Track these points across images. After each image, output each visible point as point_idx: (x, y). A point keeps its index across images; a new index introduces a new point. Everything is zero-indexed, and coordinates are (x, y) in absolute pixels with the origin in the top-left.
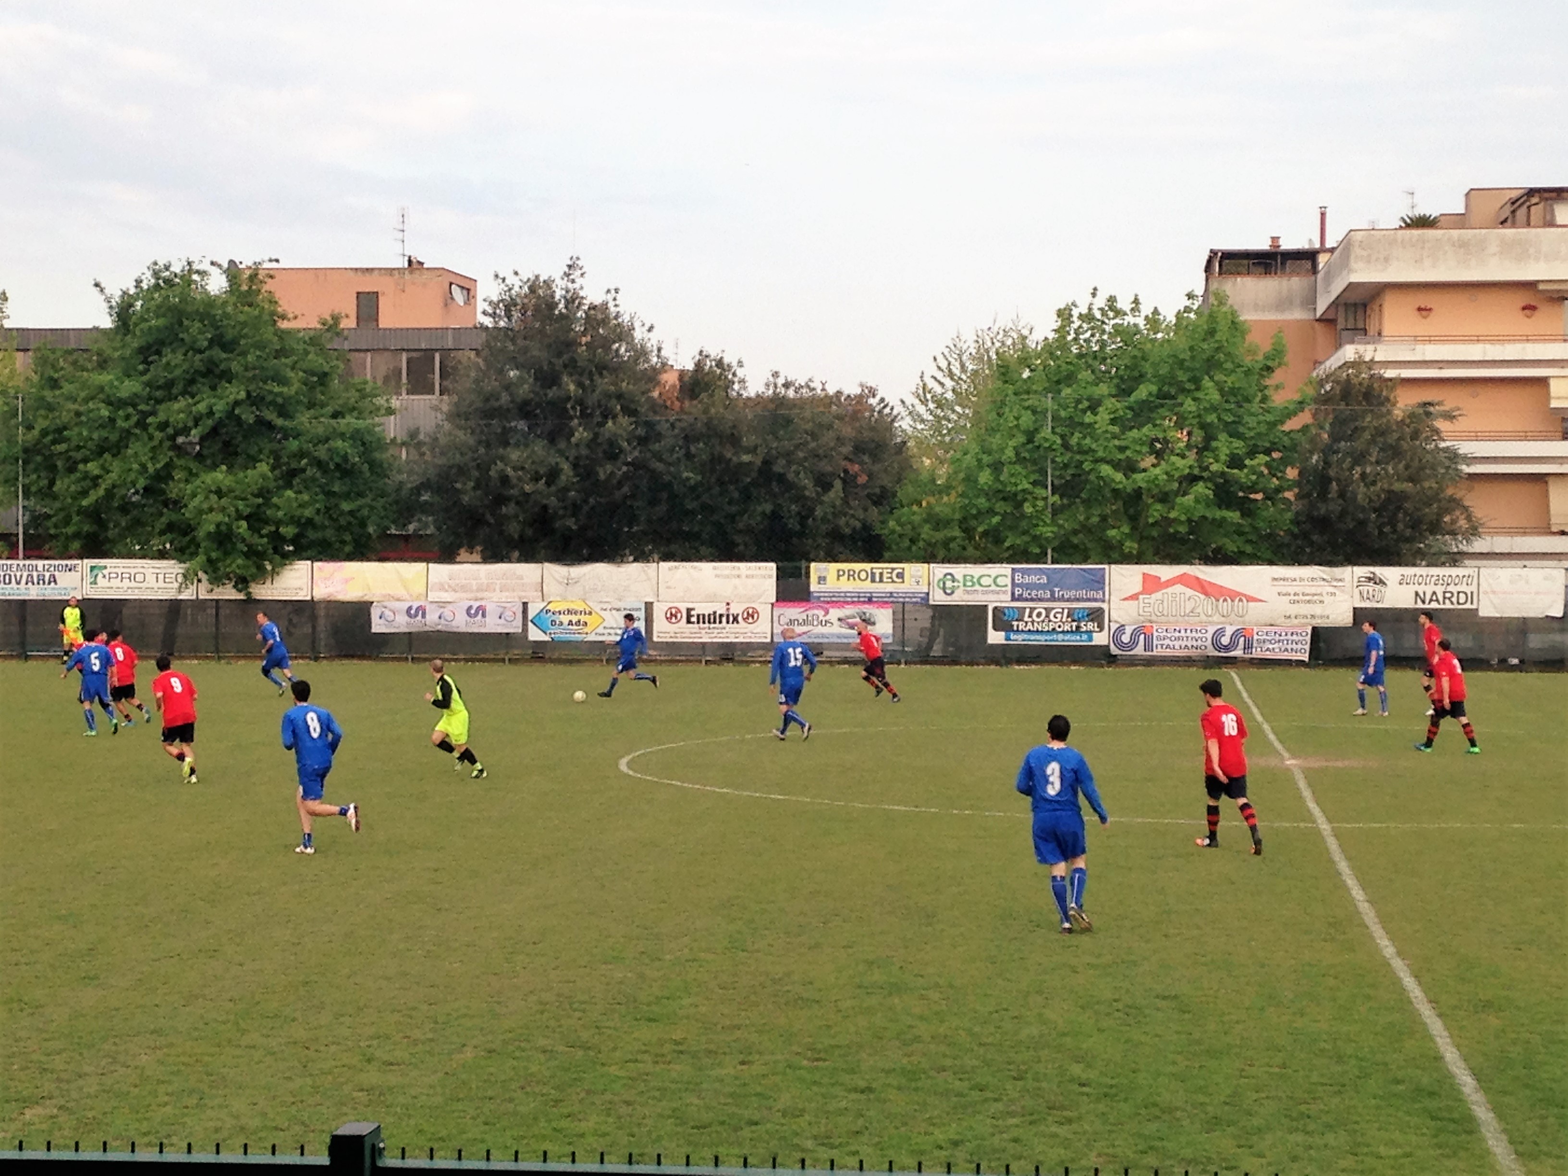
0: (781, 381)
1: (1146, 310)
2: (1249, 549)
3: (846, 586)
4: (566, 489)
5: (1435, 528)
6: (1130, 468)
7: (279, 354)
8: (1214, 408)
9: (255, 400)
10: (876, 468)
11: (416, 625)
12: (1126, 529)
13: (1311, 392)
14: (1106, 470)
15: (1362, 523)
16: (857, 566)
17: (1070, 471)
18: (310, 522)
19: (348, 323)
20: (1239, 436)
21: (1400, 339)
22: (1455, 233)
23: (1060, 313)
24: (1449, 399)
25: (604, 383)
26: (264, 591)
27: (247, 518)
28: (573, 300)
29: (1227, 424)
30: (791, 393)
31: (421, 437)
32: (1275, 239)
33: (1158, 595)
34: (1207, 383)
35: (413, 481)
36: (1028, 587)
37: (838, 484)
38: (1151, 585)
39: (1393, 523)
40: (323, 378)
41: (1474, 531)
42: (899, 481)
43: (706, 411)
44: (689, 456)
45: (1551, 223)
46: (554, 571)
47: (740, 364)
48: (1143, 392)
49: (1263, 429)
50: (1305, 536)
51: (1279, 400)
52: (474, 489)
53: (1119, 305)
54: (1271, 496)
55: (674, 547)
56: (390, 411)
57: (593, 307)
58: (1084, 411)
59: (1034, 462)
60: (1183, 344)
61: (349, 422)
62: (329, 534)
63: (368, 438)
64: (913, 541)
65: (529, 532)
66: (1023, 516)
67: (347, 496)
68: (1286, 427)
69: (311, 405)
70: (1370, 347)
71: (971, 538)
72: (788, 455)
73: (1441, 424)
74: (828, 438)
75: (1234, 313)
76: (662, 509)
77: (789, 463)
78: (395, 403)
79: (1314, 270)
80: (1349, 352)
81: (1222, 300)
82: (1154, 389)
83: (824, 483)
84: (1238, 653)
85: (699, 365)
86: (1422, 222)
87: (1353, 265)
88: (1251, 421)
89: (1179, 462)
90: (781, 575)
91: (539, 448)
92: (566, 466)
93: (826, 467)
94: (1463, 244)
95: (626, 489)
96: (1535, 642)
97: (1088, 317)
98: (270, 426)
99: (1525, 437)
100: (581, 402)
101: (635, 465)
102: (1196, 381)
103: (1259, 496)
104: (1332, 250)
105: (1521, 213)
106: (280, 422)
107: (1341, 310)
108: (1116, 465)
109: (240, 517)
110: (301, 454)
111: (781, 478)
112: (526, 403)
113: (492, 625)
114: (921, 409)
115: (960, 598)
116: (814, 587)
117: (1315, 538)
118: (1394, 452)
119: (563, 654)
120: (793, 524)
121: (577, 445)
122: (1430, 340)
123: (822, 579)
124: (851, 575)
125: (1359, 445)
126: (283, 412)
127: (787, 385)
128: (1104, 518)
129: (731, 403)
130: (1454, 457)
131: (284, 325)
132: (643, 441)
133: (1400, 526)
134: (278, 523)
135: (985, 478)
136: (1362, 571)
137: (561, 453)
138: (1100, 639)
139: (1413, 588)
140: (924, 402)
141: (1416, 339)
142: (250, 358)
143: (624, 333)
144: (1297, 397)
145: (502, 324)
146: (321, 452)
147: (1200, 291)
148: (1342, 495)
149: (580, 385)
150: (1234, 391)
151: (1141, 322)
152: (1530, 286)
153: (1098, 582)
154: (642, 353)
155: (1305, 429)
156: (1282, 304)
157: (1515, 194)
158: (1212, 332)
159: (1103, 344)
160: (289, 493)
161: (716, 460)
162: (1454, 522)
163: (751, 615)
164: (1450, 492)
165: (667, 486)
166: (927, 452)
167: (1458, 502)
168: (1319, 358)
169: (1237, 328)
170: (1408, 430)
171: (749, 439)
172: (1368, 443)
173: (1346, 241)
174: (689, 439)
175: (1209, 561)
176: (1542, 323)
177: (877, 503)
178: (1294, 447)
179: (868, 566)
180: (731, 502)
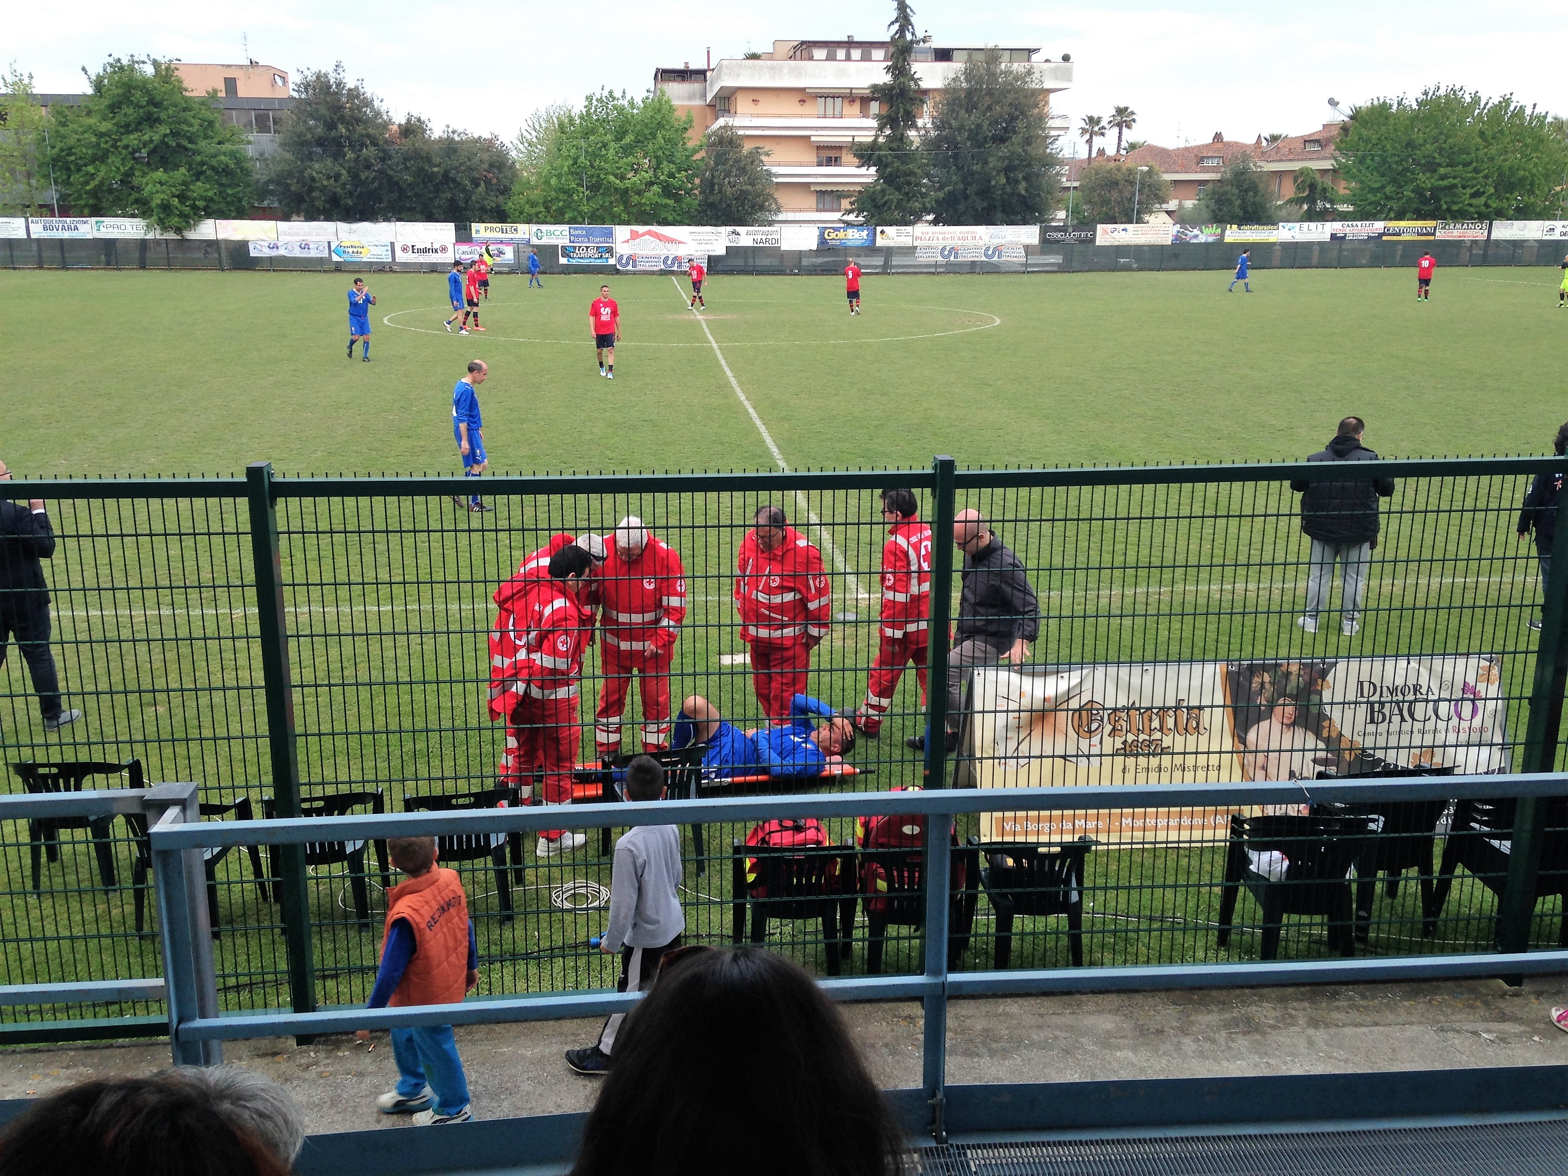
0: (450, 130)
1: (628, 98)
2: (678, 218)
3: (489, 235)
4: (345, 184)
5: (762, 208)
6: (622, 178)
7: (185, 110)
8: (661, 148)
9: (174, 134)
10: (501, 176)
11: (274, 253)
12: (622, 208)
13: (704, 140)
14: (611, 178)
15: (729, 205)
16: (494, 225)
17: (595, 179)
18: (211, 200)
19: (222, 94)
20: (673, 162)
21: (744, 115)
22: (769, 62)
23: (587, 98)
24: (767, 146)
25: (360, 129)
26: (191, 235)
27: (178, 197)
28: (339, 84)
29: (667, 156)
30: (456, 137)
31: (266, 155)
32: (686, 63)
33: (638, 241)
34: (658, 135)
35: (264, 178)
36: (578, 236)
37: (482, 183)
38: (635, 236)
39: (743, 204)
40: (211, 123)
41: (779, 210)
42: (512, 183)
43: (413, 145)
44: (407, 168)
45: (811, 58)
46: (342, 226)
47: (429, 120)
48: (628, 139)
49: (684, 159)
50: (705, 212)
51: (690, 145)
52: (298, 182)
53: (615, 95)
54: (689, 192)
55: (402, 215)
56: (249, 143)
57: (350, 90)
58: (600, 149)
59: (577, 174)
60: (646, 115)
61: (225, 147)
62: (222, 206)
63: (238, 155)
64: (521, 213)
65: (328, 206)
66: (573, 201)
67: (229, 186)
68: (694, 158)
69: (206, 137)
70: (732, 119)
71: (549, 212)
72: (456, 168)
73: (763, 158)
74: (475, 160)
75: (668, 101)
76: (394, 196)
77: (458, 172)
78: (251, 138)
79: (705, 80)
80: (721, 122)
81: (663, 93)
82: (633, 138)
83: (476, 183)
84: (675, 268)
85: (409, 121)
86: (754, 57)
87: (723, 77)
88: (678, 155)
89: (646, 175)
90: (457, 229)
91: (329, 162)
92: (344, 172)
93: (476, 175)
94: (772, 68)
95: (376, 184)
96: (805, 262)
97: (600, 100)
98: (186, 149)
99: (801, 165)
100: (348, 138)
101: (379, 171)
102: (652, 134)
103: (683, 192)
104: (713, 70)
105: (799, 53)
106: (190, 146)
107: (718, 100)
108: (616, 176)
109: (174, 196)
110: (203, 163)
111: (454, 180)
112: (320, 138)
113: (313, 254)
114: (521, 146)
115: (545, 241)
116: (474, 235)
117: (708, 213)
118: (743, 171)
119: (351, 268)
120: (462, 204)
121: (349, 161)
122: (758, 116)
123: (477, 232)
124: (491, 229)
125: (727, 167)
126: (191, 141)
127: (454, 132)
128: (611, 203)
129: (427, 141)
130: (769, 174)
131: (187, 94)
132: (383, 160)
133: (746, 207)
134: (194, 199)
135: (554, 181)
136: (730, 229)
137: (341, 165)
138: (612, 261)
139: (752, 237)
140: (522, 143)
141: (752, 115)
142: (170, 112)
143: (368, 103)
144: (699, 143)
145: (303, 96)
146: (214, 163)
147: (652, 89)
148: (720, 191)
149: (348, 130)
150: (670, 140)
151: (625, 103)
152: (803, 90)
153: (610, 234)
154: (378, 114)
155: (703, 159)
156: (691, 97)
157: (796, 44)
158: (659, 111)
159: (608, 114)
160: (199, 184)
161: (421, 170)
162: (770, 206)
163: (444, 249)
164: (768, 191)
165: (397, 183)
166: (525, 168)
167: (772, 196)
168: (708, 124)
169: (672, 109)
170: (749, 160)
171: (436, 160)
172: (731, 166)
173: (719, 65)
174: (406, 159)
175: (660, 224)
176: (808, 108)
177: (502, 193)
178: (698, 168)
179: (499, 225)
180: (430, 192)
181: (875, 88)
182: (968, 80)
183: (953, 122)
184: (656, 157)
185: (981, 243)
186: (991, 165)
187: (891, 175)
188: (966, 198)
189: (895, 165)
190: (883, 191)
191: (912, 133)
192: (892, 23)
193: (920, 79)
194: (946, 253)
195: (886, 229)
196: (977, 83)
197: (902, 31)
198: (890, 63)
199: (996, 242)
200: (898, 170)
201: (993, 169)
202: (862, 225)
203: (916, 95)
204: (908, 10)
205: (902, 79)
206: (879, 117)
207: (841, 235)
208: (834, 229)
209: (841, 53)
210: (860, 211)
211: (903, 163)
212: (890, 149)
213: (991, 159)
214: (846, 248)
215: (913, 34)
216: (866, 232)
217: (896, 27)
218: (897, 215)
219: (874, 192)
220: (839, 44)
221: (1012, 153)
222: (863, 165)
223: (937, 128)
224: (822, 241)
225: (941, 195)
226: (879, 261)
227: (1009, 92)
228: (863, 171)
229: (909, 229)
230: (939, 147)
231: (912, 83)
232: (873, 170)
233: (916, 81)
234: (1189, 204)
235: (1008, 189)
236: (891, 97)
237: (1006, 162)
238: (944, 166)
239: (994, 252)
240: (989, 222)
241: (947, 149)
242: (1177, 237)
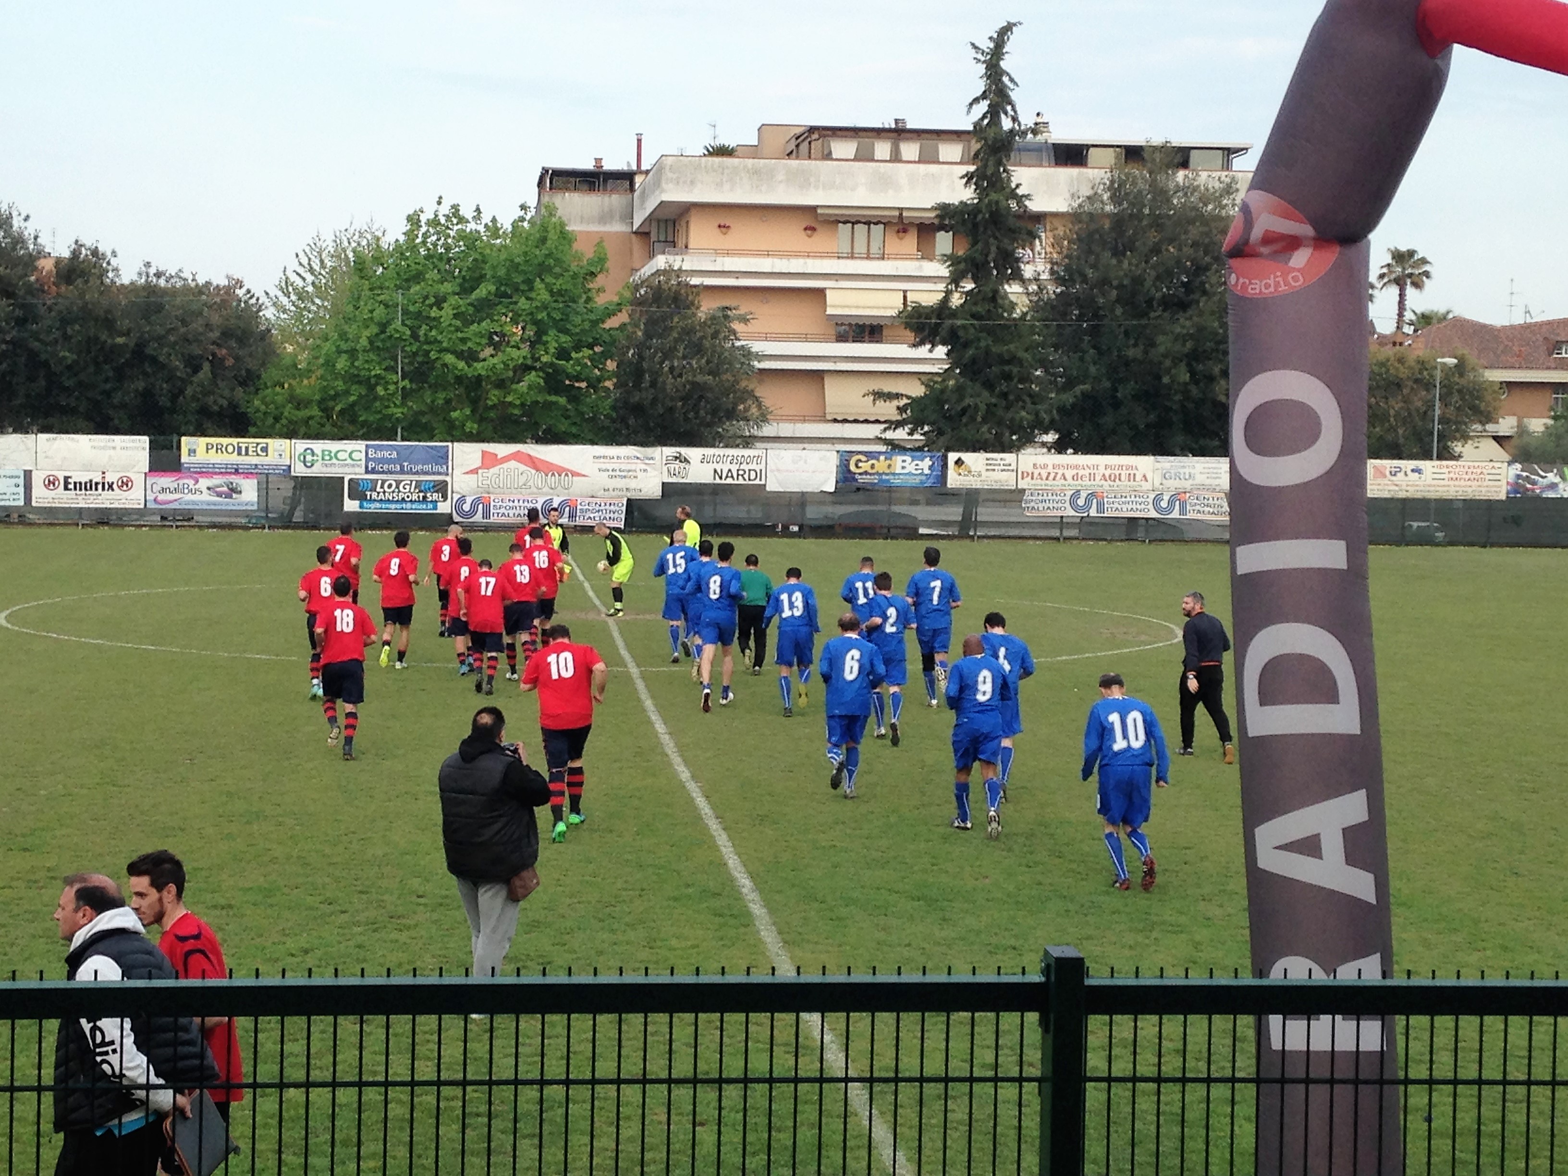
0: (152, 271)
1: (486, 218)
2: (574, 430)
5: (731, 414)
6: (471, 357)
8: (545, 307)
10: (242, 353)
12: (468, 412)
14: (449, 358)
15: (671, 410)
16: (225, 441)
17: (419, 360)
20: (566, 332)
21: (701, 251)
22: (750, 162)
23: (409, 218)
24: (744, 306)
30: (162, 282)
32: (598, 160)
33: (495, 470)
34: (538, 284)
36: (382, 461)
37: (206, 366)
38: (489, 460)
39: (696, 408)
41: (764, 418)
42: (263, 364)
43: (82, 295)
44: (66, 338)
45: (828, 156)
48: (483, 291)
49: (587, 325)
50: (623, 420)
54: (594, 384)
55: (51, 420)
58: (430, 307)
60: (517, 250)
64: (277, 419)
66: (376, 398)
68: (607, 325)
70: (679, 258)
71: (330, 417)
72: (160, 339)
73: (736, 326)
74: (197, 325)
75: (562, 225)
77: (162, 346)
79: (632, 189)
80: (661, 261)
81: (551, 211)
82: (493, 288)
83: (194, 365)
86: (722, 151)
87: (664, 186)
88: (578, 320)
89: (515, 353)
90: (153, 448)
93: (195, 350)
94: (756, 172)
96: (813, 514)
97: (434, 222)
99: (805, 338)
102: (530, 283)
103: (583, 385)
104: (647, 172)
105: (804, 146)
107: (654, 224)
108: (460, 355)
111: (154, 360)
114: (284, 300)
115: (318, 470)
116: (185, 458)
117: (631, 421)
118: (698, 349)
120: (164, 401)
122: (728, 253)
123: (192, 452)
124: (219, 449)
125: (668, 341)
127: (158, 275)
128: (448, 401)
129: (105, 289)
130: (747, 354)
133: (702, 413)
135: (342, 364)
136: (670, 451)
138: (444, 508)
139: (711, 467)
140: (287, 294)
141: (717, 252)
144: (616, 299)
148: (653, 384)
150: (560, 293)
152: (812, 209)
153: (443, 458)
154: (18, 241)
155: (623, 326)
156: (604, 218)
157: (799, 131)
158: (543, 240)
159: (448, 248)
161: (93, 340)
162: (746, 410)
163: (126, 484)
164: (743, 384)
165: (46, 364)
166: (289, 337)
167: (751, 394)
168: (636, 265)
169: (565, 237)
170: (710, 331)
171: (124, 324)
172: (676, 341)
173: (659, 165)
174: (65, 321)
175: (540, 440)
176: (821, 241)
177: (243, 384)
178: (614, 342)
179: (235, 441)
180: (107, 380)
181: (945, 210)
182: (1116, 198)
183: (1090, 273)
184: (536, 323)
185: (1146, 486)
186: (1162, 349)
187: (974, 361)
188: (1117, 405)
189: (983, 344)
190: (960, 390)
191: (1013, 289)
192: (976, 100)
193: (1027, 197)
194: (1081, 502)
195: (968, 457)
196: (1132, 205)
197: (994, 112)
198: (972, 168)
199: (1173, 484)
200: (987, 352)
201: (1165, 356)
202: (920, 449)
203: (1019, 224)
204: (1005, 79)
205: (994, 196)
206: (952, 260)
207: (881, 465)
208: (869, 455)
209: (882, 149)
210: (916, 423)
211: (997, 340)
212: (974, 316)
213: (1160, 339)
214: (891, 489)
215: (1015, 119)
216: (927, 462)
217: (984, 106)
218: (986, 432)
219: (942, 391)
220: (879, 132)
221: (1201, 329)
222: (922, 343)
223: (1057, 279)
224: (845, 476)
225: (1068, 398)
226: (954, 513)
227: (1191, 222)
228: (923, 351)
229: (1009, 457)
230: (1064, 315)
231: (1013, 205)
232: (941, 351)
233: (1020, 199)
234: (1537, 425)
235: (1194, 391)
236: (975, 226)
237: (1189, 345)
238: (1076, 348)
239: (1171, 502)
240: (1161, 449)
241: (1080, 318)
242: (1516, 487)
